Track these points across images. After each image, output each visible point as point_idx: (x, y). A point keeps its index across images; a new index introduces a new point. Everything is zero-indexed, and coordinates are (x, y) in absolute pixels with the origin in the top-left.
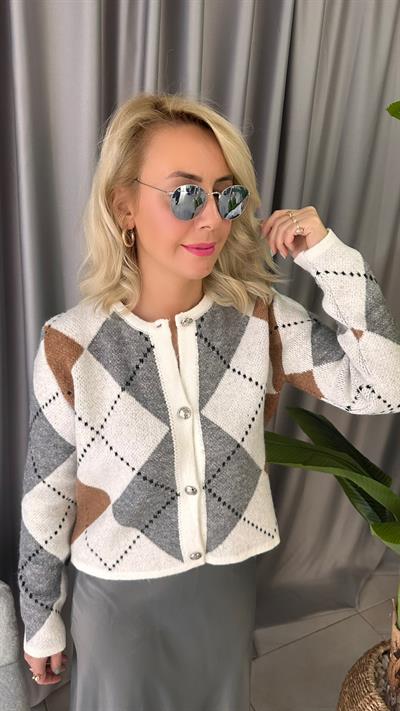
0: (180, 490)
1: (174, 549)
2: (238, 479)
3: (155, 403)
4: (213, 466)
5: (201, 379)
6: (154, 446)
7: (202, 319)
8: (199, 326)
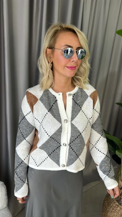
0: (62, 144)
1: (58, 162)
2: (79, 145)
3: (57, 117)
4: (72, 138)
5: (72, 112)
6: (56, 129)
7: (74, 94)
8: (73, 97)
